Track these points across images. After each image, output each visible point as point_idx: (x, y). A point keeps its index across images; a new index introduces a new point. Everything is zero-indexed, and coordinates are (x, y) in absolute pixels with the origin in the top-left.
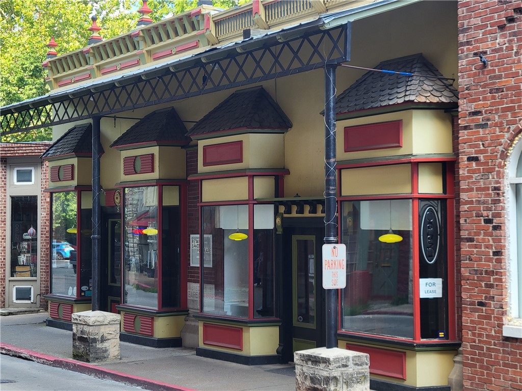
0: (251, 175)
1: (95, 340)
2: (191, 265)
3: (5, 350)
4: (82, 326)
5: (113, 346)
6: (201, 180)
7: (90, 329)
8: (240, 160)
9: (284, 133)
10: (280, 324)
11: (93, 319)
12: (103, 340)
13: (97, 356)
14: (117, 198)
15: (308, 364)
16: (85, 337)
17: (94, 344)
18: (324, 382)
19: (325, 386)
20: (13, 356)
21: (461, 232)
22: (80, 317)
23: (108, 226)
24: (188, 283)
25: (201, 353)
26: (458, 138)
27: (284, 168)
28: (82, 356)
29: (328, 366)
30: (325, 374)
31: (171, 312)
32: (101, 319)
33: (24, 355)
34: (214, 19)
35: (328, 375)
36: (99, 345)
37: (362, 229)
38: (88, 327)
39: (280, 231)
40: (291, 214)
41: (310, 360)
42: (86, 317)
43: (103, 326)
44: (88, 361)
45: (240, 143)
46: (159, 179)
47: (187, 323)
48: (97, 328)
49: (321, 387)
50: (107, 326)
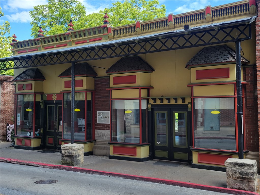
0: (140, 88)
1: (76, 156)
2: (97, 123)
3: (16, 162)
4: (68, 151)
5: (82, 158)
6: (111, 90)
7: (75, 152)
8: (135, 82)
9: (150, 73)
10: (150, 145)
11: (76, 147)
12: (79, 156)
13: (77, 163)
14: (54, 97)
15: (235, 167)
16: (72, 155)
17: (76, 158)
18: (250, 175)
19: (251, 176)
20: (22, 164)
21: (258, 110)
22: (67, 146)
23: (47, 108)
24: (95, 130)
25: (111, 157)
26: (257, 75)
27: (150, 86)
28: (68, 163)
29: (252, 168)
30: (251, 171)
31: (90, 141)
32: (78, 147)
33: (31, 164)
34: (113, 29)
35: (252, 172)
36: (77, 158)
37: (195, 109)
38: (73, 151)
39: (150, 110)
40: (156, 103)
41: (237, 165)
42: (72, 146)
43: (79, 150)
44: (73, 165)
45: (135, 76)
46: (86, 90)
47: (95, 145)
48: (77, 151)
49: (248, 177)
50: (80, 150)
